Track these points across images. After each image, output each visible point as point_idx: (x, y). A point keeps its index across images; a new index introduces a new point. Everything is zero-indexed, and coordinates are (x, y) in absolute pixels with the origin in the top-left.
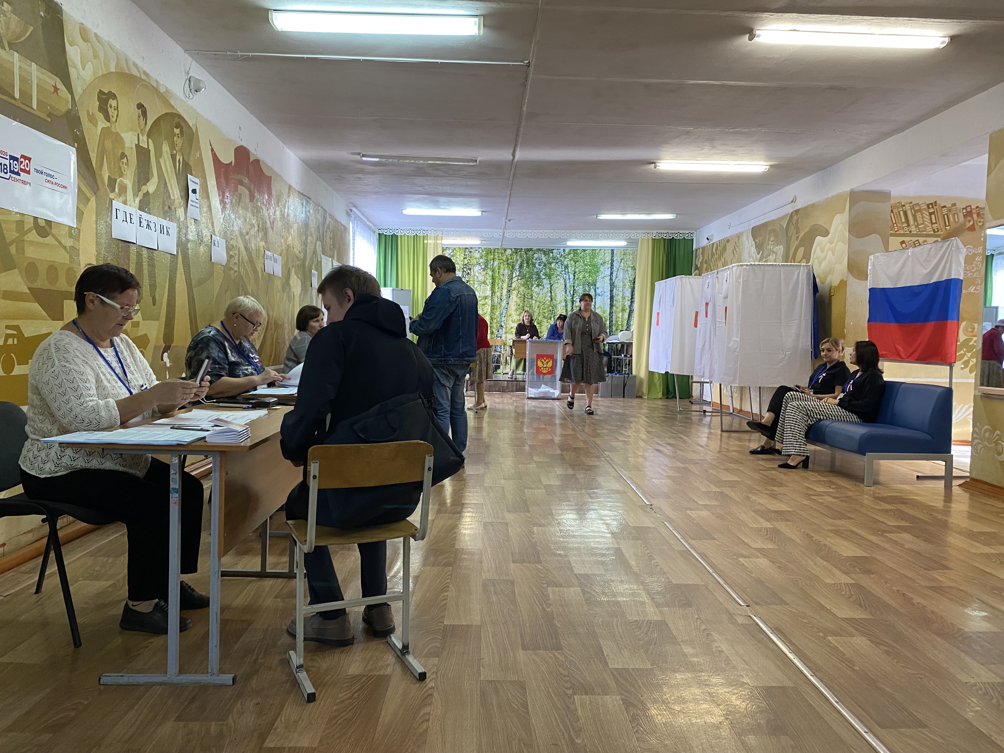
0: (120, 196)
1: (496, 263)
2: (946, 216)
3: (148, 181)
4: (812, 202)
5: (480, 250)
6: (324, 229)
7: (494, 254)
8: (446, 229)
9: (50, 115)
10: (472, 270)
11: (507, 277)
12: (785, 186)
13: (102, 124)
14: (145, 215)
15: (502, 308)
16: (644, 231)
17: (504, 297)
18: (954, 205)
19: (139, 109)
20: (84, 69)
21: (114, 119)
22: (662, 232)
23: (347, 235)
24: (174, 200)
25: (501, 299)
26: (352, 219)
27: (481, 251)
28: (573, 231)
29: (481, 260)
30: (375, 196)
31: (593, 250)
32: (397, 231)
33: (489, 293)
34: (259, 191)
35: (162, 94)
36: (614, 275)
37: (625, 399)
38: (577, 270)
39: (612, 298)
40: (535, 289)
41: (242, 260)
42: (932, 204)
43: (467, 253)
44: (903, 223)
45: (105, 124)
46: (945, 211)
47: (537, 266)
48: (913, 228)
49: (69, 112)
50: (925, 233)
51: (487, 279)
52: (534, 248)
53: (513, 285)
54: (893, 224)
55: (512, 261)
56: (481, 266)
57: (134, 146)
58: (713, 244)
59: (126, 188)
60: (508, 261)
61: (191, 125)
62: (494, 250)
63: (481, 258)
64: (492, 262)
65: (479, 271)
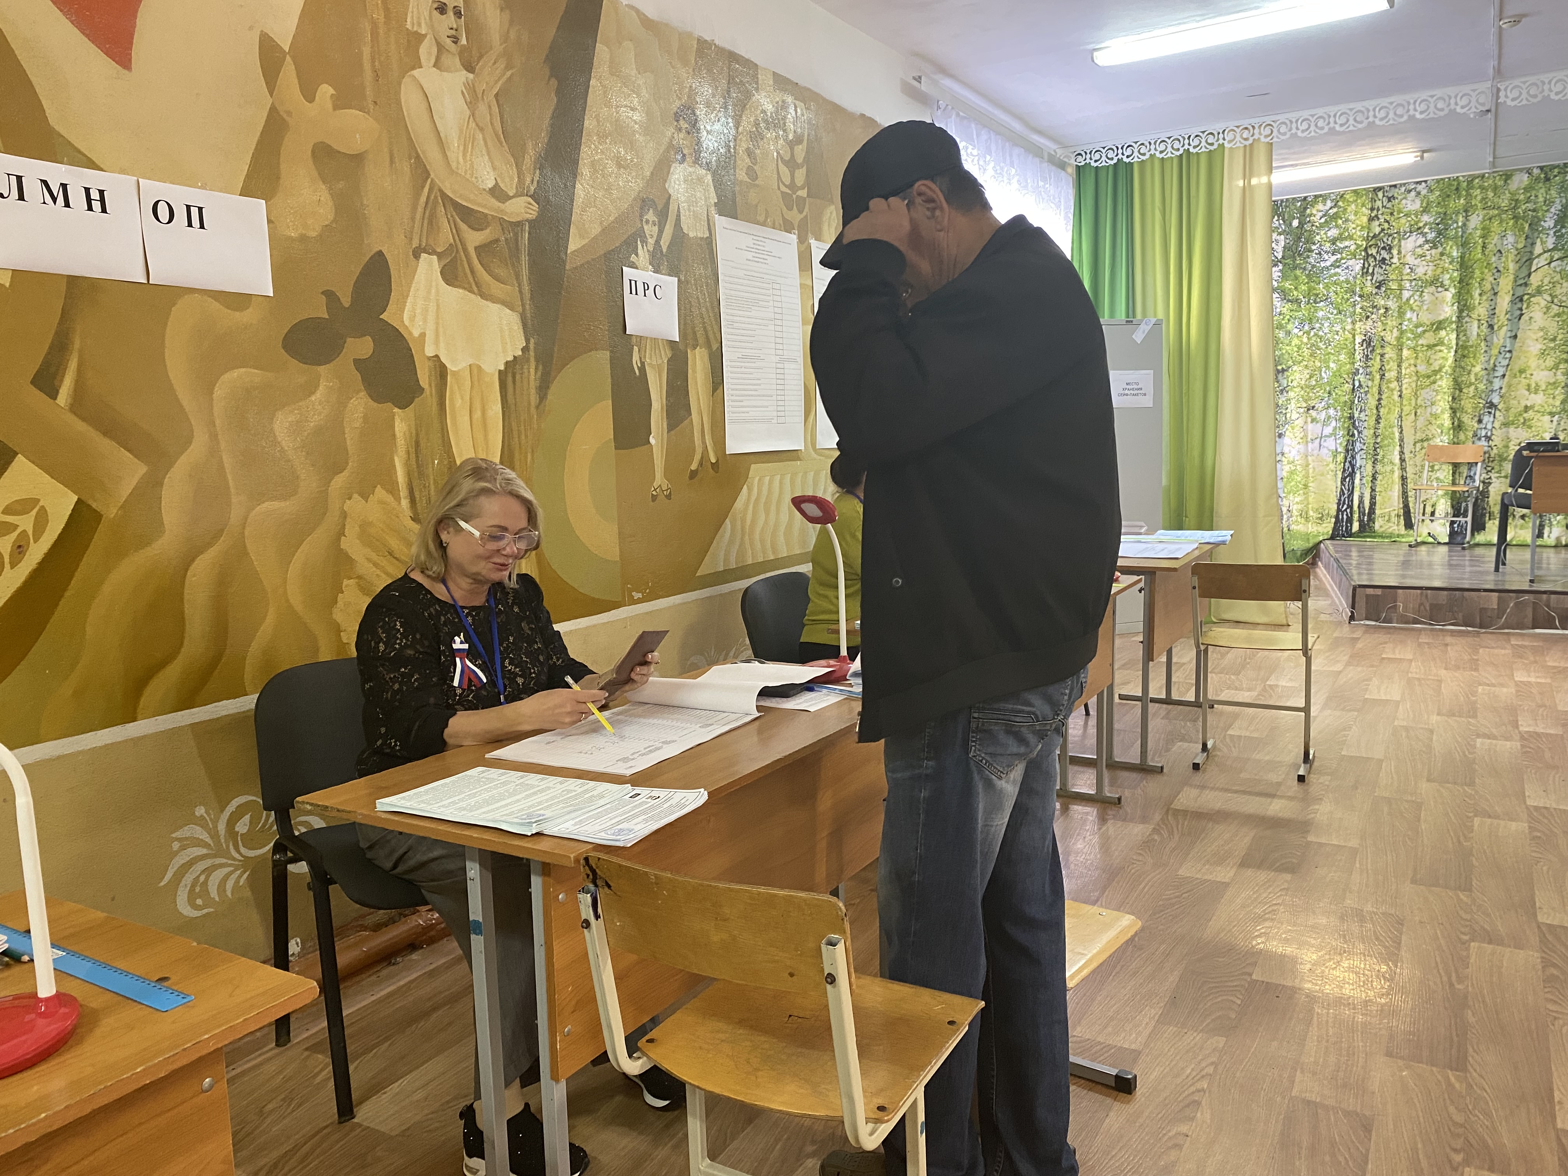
1: (1475, 221)
5: (1420, 188)
7: (1469, 195)
10: (1395, 252)
11: (1511, 257)
15: (1495, 351)
17: (1502, 317)
25: (1491, 327)
27: (1424, 192)
29: (1426, 218)
33: (1449, 311)
43: (1379, 203)
51: (1444, 270)
53: (1535, 280)
55: (1530, 206)
56: (1424, 235)
60: (1516, 208)
62: (1470, 182)
63: (1425, 210)
64: (1461, 219)
65: (1419, 251)
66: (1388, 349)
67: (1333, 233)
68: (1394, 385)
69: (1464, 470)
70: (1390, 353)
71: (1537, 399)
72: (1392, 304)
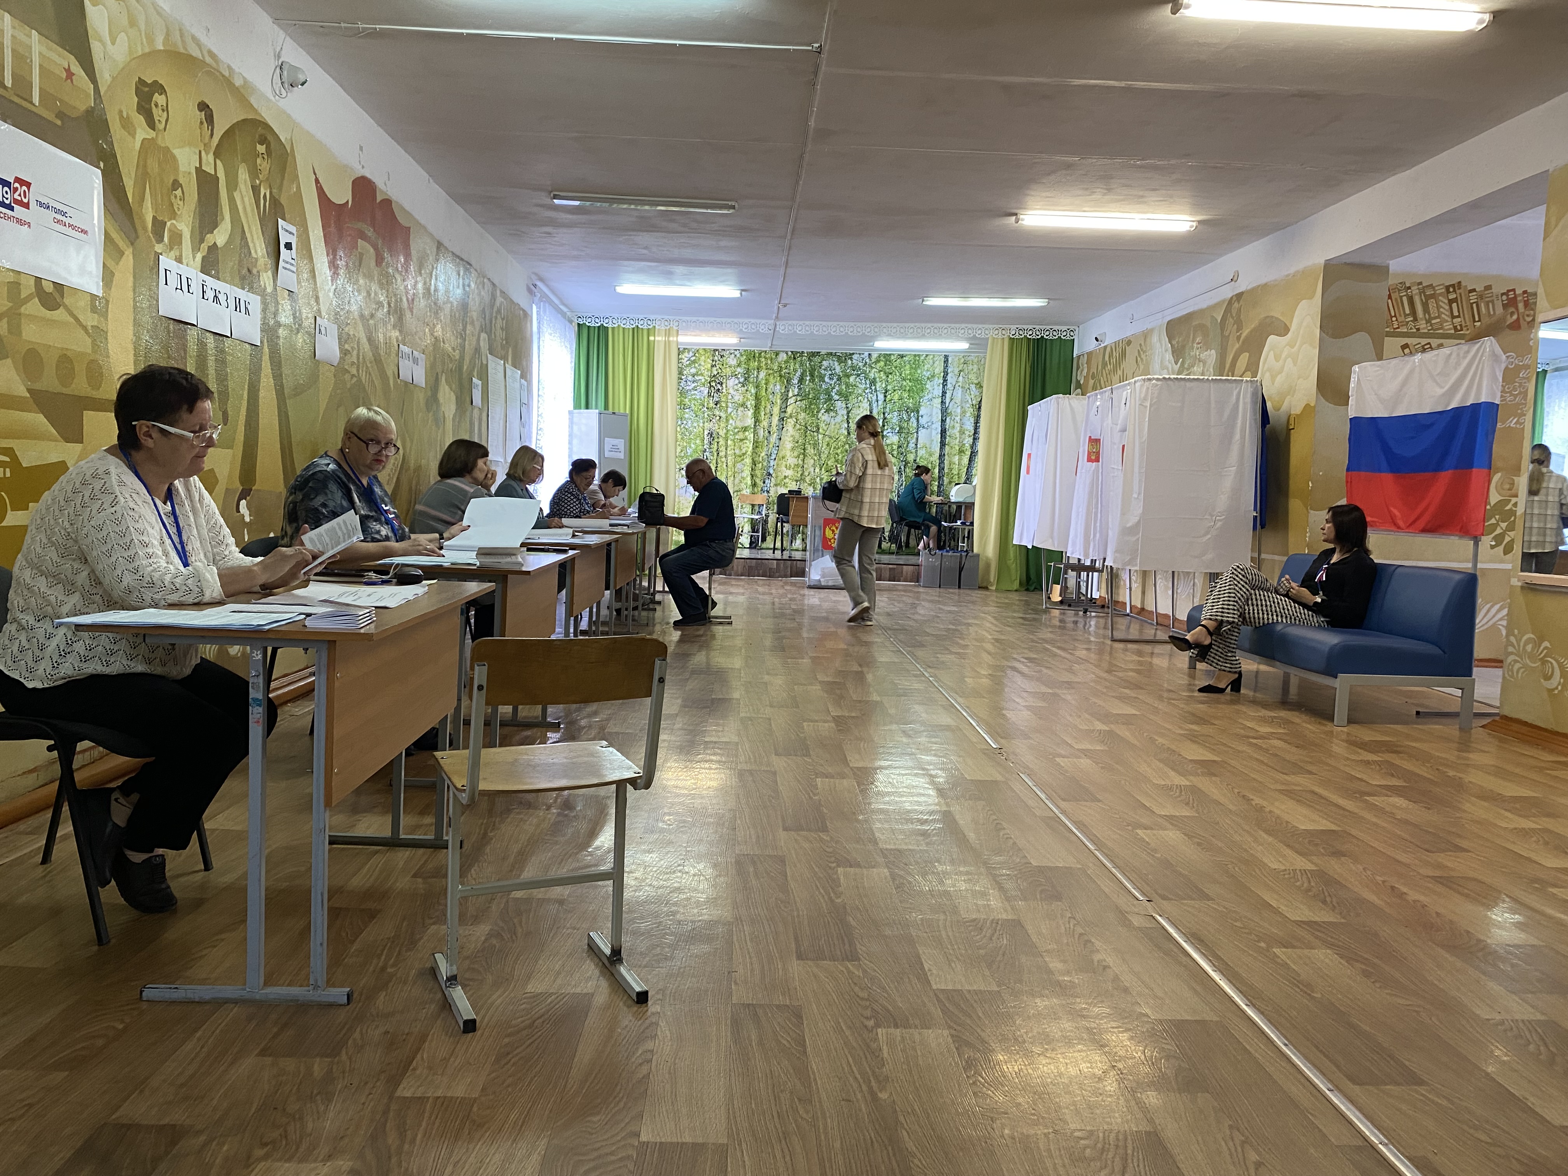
0: (171, 249)
1: (762, 375)
2: (1474, 305)
3: (216, 227)
4: (1263, 281)
5: (736, 353)
6: (491, 314)
7: (759, 361)
8: (684, 318)
9: (60, 115)
10: (724, 386)
11: (779, 397)
12: (1221, 255)
13: (143, 133)
14: (210, 281)
15: (771, 446)
16: (997, 326)
17: (774, 428)
18: (1488, 288)
19: (201, 111)
20: (113, 43)
21: (162, 126)
22: (1025, 327)
23: (529, 325)
24: (256, 259)
25: (769, 432)
26: (536, 299)
27: (738, 355)
28: (884, 325)
29: (739, 370)
30: (574, 263)
31: (915, 356)
32: (607, 321)
33: (750, 422)
34: (390, 250)
35: (237, 88)
36: (948, 395)
37: (962, 591)
38: (889, 387)
39: (943, 432)
40: (824, 417)
41: (364, 358)
42: (1453, 286)
43: (716, 358)
44: (1406, 315)
45: (148, 134)
46: (1473, 297)
47: (827, 379)
48: (1422, 324)
49: (90, 112)
50: (1441, 331)
51: (748, 399)
52: (823, 352)
53: (789, 410)
54: (1392, 317)
55: (787, 371)
56: (738, 378)
57: (193, 171)
58: (1105, 347)
59: (181, 236)
60: (780, 371)
61: (283, 140)
62: (760, 354)
63: (739, 365)
64: (756, 373)
65: (736, 387)
66: (721, 440)
67: (693, 371)
68: (724, 459)
69: (756, 508)
70: (722, 442)
71: (789, 473)
72: (723, 415)
